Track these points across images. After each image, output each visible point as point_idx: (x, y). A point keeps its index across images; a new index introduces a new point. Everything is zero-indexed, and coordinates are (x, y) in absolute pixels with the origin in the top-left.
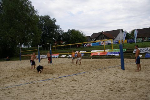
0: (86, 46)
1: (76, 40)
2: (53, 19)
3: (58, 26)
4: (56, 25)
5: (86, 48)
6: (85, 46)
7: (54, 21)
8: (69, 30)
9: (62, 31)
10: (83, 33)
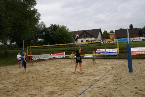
1: (63, 37)
8: (52, 25)
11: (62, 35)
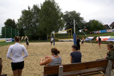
0: (96, 33)
2: (78, 13)
4: (81, 17)
5: (96, 34)
7: (79, 14)
8: (90, 20)
10: (101, 22)
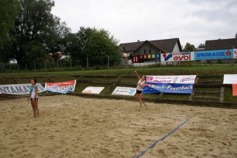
0: (171, 60)
1: (99, 51)
3: (56, 18)
6: (166, 59)
7: (49, 4)
9: (67, 29)
10: (113, 37)
11: (98, 46)
